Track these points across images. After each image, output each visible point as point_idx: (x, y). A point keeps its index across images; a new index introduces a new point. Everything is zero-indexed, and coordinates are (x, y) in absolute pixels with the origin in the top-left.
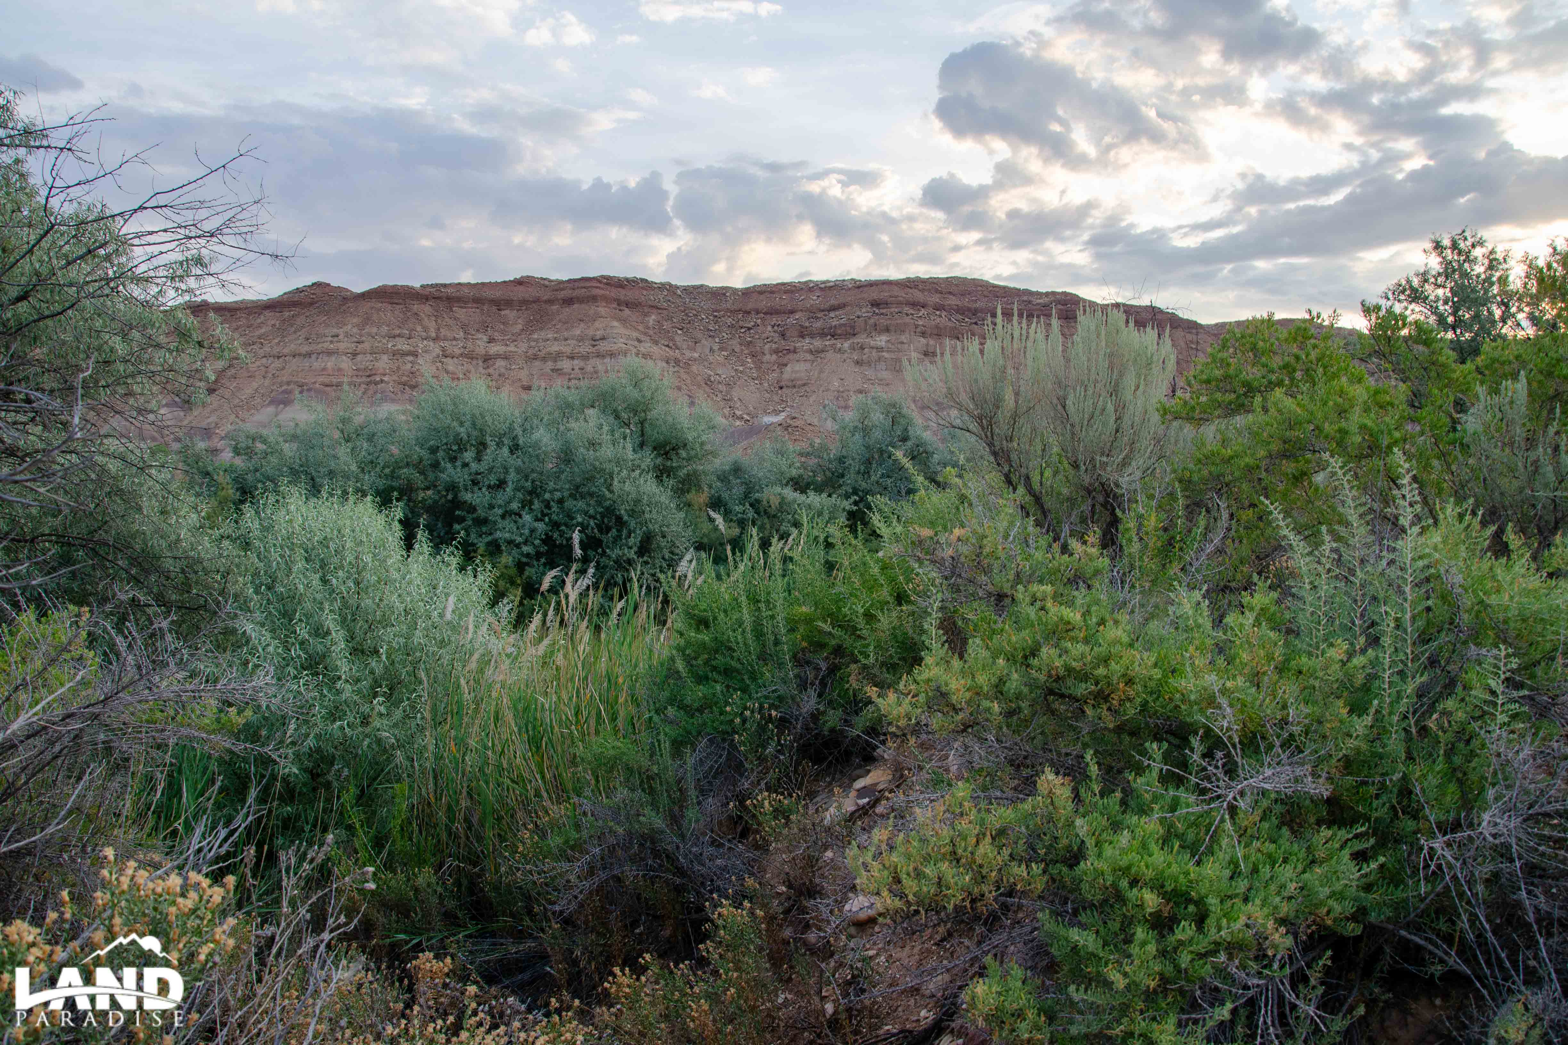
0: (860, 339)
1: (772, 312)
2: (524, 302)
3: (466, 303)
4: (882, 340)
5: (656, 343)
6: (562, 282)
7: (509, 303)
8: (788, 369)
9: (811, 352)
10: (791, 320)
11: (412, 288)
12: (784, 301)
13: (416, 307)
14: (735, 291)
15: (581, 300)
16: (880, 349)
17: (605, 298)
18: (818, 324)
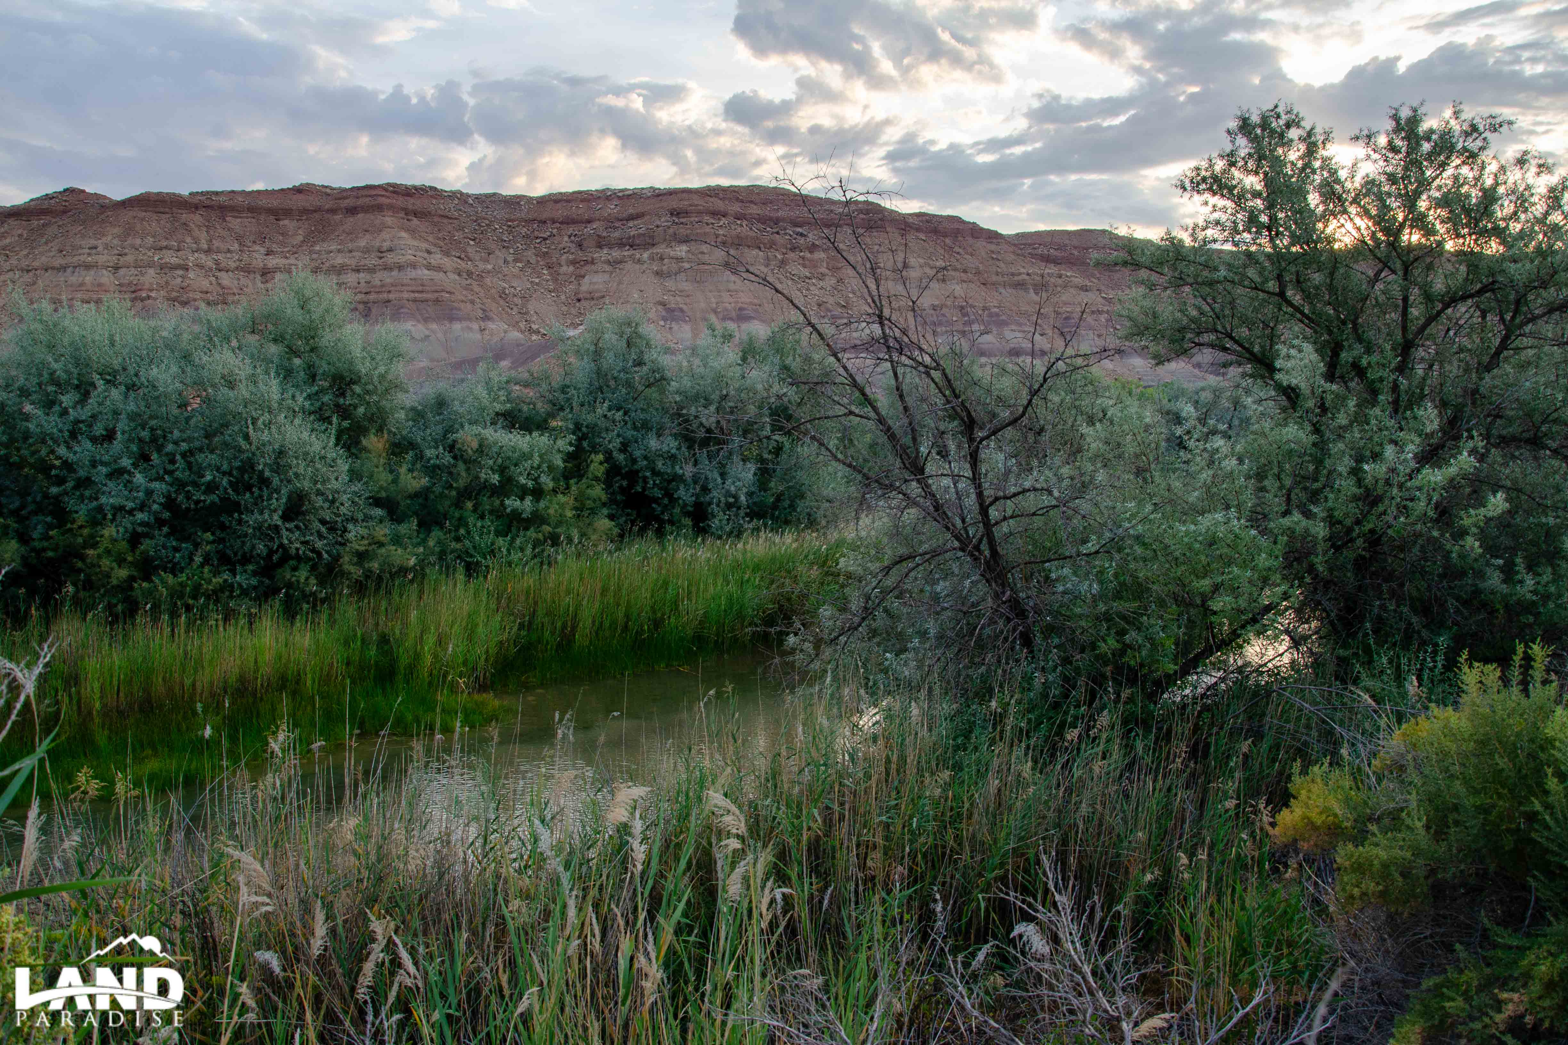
0: (660, 249)
1: (569, 221)
2: (305, 212)
3: (239, 211)
4: (681, 250)
5: (447, 254)
6: (346, 190)
7: (287, 213)
8: (587, 279)
9: (609, 262)
10: (589, 230)
11: (180, 196)
12: (581, 210)
13: (185, 216)
14: (530, 199)
15: (366, 209)
16: (679, 260)
17: (391, 207)
18: (617, 234)
